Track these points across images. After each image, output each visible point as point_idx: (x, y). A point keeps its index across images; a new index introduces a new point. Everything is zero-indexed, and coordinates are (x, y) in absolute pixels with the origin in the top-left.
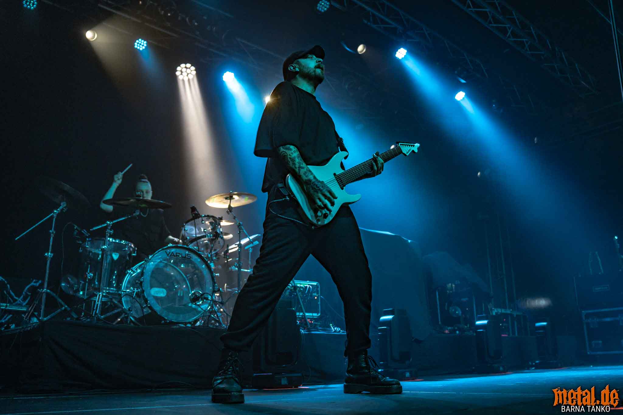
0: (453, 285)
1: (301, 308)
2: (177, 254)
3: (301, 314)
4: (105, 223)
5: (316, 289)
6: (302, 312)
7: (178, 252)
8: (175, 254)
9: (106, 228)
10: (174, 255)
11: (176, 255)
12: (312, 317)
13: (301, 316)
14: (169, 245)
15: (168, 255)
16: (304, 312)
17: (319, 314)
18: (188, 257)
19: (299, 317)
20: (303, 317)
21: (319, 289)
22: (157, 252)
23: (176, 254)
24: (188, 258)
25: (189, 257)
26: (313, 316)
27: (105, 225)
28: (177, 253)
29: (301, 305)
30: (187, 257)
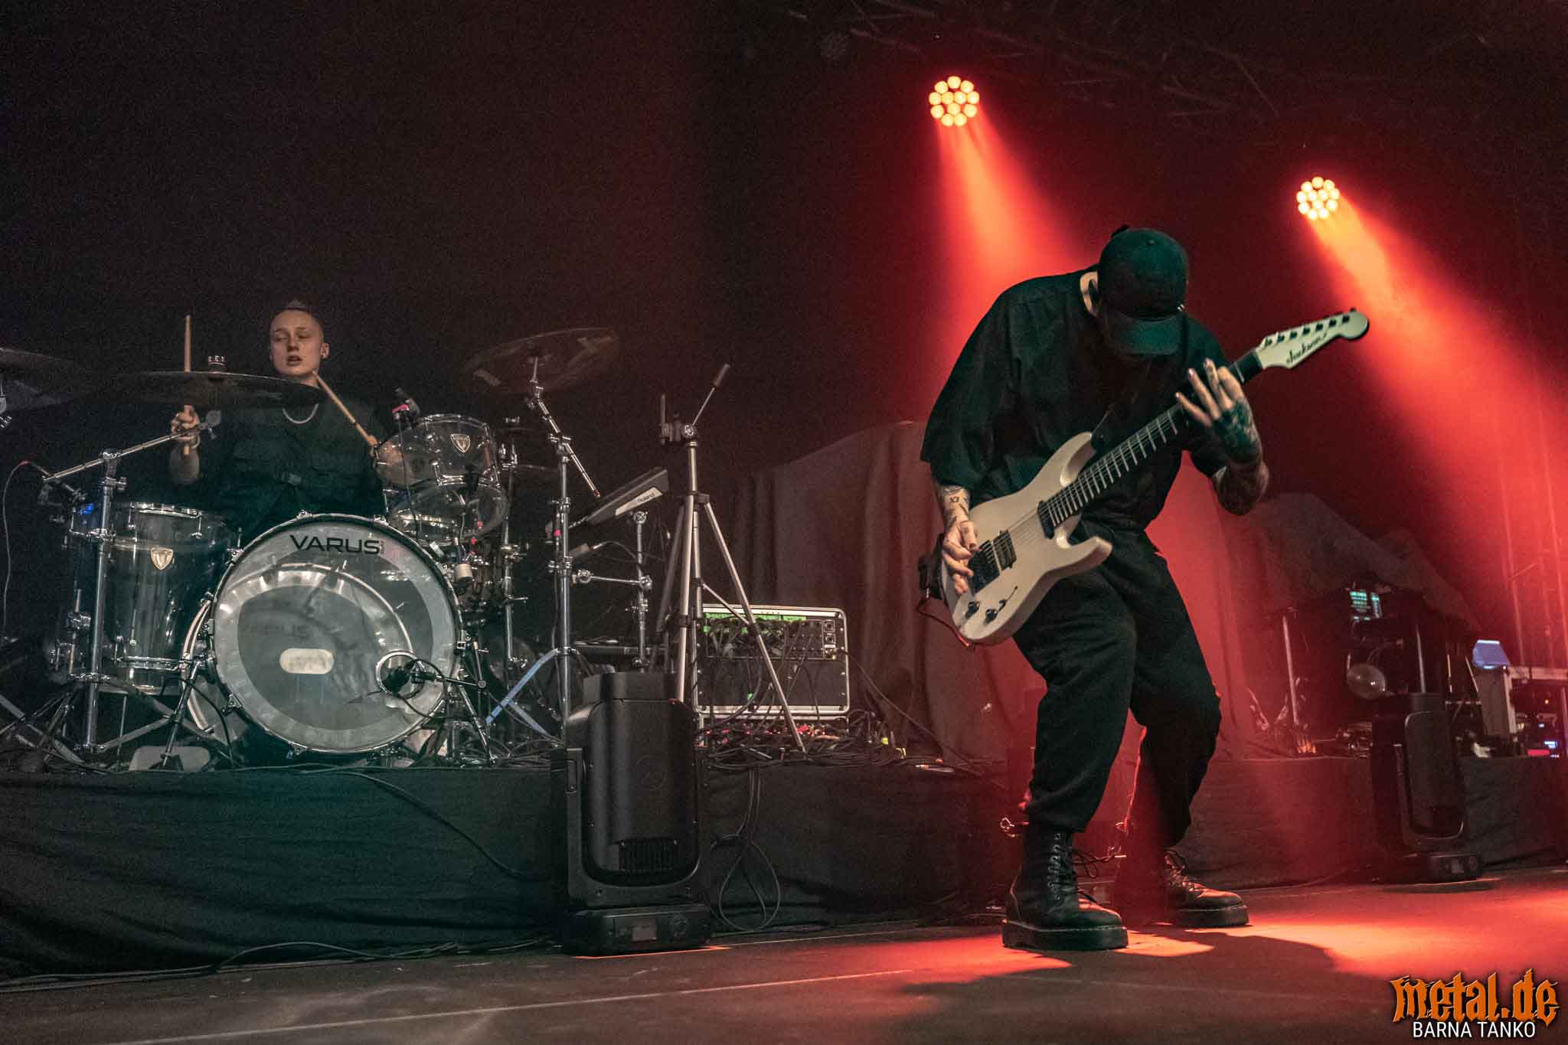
0: (1375, 599)
1: (775, 690)
2: (332, 543)
3: (775, 710)
4: (97, 456)
5: (833, 629)
6: (778, 703)
7: (331, 535)
8: (324, 543)
9: (100, 471)
10: (320, 546)
11: (329, 546)
12: (816, 718)
13: (774, 718)
14: (299, 517)
15: (299, 547)
16: (786, 704)
17: (847, 709)
18: (368, 550)
19: (768, 718)
20: (782, 718)
21: (844, 630)
22: (258, 539)
23: (328, 542)
24: (366, 552)
25: (375, 550)
26: (818, 715)
27: (99, 462)
28: (329, 539)
29: (774, 684)
30: (364, 548)
